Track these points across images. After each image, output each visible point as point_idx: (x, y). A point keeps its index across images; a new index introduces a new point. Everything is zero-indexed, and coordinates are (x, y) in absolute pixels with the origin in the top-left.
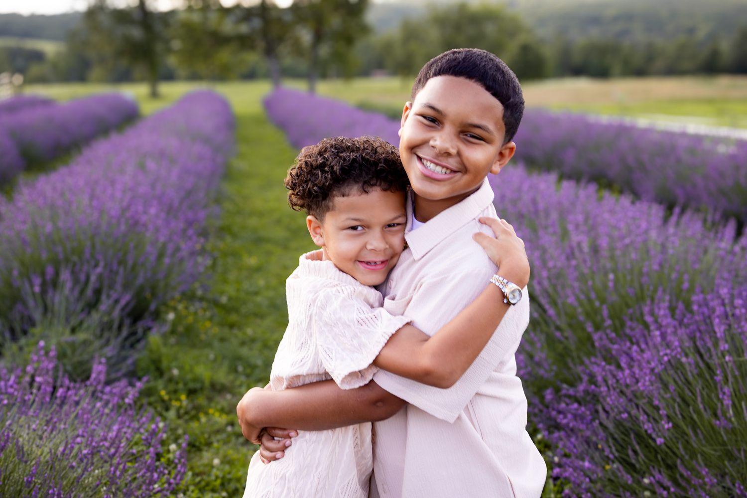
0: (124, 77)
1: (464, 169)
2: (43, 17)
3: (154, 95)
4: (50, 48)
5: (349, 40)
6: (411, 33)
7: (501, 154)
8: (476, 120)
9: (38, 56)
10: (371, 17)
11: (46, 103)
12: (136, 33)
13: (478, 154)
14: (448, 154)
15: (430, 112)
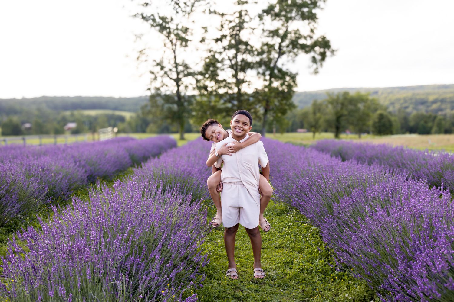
0: (166, 130)
1: (244, 130)
2: (126, 99)
3: (182, 138)
4: (127, 115)
5: (284, 112)
6: (317, 108)
7: (249, 128)
8: (245, 121)
9: (122, 119)
10: (295, 100)
11: (132, 139)
12: (175, 107)
13: (246, 128)
14: (241, 127)
15: (237, 121)
